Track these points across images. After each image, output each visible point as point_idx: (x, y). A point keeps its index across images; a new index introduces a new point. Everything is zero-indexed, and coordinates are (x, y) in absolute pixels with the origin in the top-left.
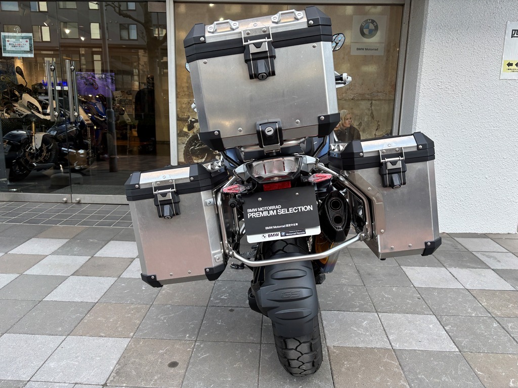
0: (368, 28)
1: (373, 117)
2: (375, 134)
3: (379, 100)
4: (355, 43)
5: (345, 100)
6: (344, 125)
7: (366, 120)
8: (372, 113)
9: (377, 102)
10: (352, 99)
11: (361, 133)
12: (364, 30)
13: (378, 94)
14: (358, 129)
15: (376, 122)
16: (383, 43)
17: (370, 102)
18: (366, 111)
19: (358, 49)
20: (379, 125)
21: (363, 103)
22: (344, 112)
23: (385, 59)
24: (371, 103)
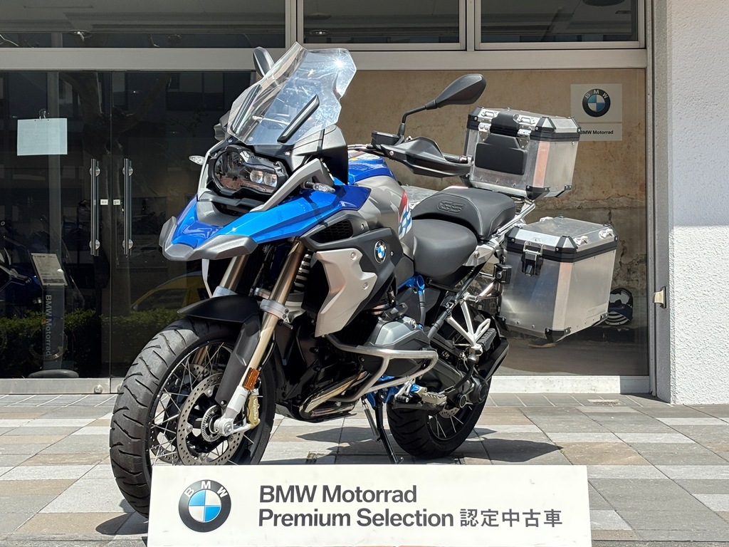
0: (595, 101)
2: (620, 262)
3: (623, 208)
5: (568, 209)
9: (619, 212)
10: (579, 208)
12: (589, 104)
13: (621, 199)
15: (620, 244)
16: (620, 123)
17: (609, 211)
19: (582, 132)
20: (625, 248)
21: (596, 213)
23: (625, 146)
24: (610, 213)
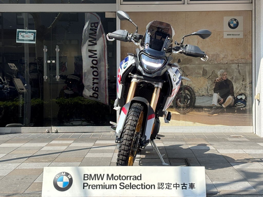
0: (233, 23)
1: (240, 73)
2: (242, 84)
3: (243, 63)
4: (226, 31)
5: (222, 64)
6: (223, 79)
7: (235, 75)
8: (239, 71)
9: (241, 65)
10: (226, 63)
11: (233, 83)
12: (231, 24)
13: (242, 60)
14: (231, 81)
15: (242, 77)
16: (242, 31)
18: (236, 70)
19: (227, 35)
20: (244, 78)
21: (233, 65)
22: (222, 71)
23: (244, 40)
24: (238, 65)
